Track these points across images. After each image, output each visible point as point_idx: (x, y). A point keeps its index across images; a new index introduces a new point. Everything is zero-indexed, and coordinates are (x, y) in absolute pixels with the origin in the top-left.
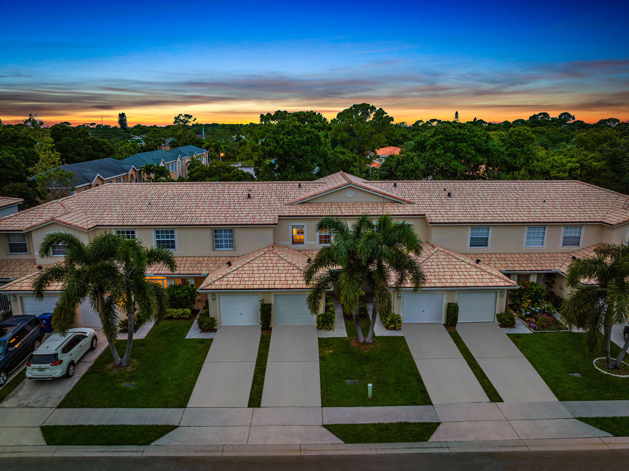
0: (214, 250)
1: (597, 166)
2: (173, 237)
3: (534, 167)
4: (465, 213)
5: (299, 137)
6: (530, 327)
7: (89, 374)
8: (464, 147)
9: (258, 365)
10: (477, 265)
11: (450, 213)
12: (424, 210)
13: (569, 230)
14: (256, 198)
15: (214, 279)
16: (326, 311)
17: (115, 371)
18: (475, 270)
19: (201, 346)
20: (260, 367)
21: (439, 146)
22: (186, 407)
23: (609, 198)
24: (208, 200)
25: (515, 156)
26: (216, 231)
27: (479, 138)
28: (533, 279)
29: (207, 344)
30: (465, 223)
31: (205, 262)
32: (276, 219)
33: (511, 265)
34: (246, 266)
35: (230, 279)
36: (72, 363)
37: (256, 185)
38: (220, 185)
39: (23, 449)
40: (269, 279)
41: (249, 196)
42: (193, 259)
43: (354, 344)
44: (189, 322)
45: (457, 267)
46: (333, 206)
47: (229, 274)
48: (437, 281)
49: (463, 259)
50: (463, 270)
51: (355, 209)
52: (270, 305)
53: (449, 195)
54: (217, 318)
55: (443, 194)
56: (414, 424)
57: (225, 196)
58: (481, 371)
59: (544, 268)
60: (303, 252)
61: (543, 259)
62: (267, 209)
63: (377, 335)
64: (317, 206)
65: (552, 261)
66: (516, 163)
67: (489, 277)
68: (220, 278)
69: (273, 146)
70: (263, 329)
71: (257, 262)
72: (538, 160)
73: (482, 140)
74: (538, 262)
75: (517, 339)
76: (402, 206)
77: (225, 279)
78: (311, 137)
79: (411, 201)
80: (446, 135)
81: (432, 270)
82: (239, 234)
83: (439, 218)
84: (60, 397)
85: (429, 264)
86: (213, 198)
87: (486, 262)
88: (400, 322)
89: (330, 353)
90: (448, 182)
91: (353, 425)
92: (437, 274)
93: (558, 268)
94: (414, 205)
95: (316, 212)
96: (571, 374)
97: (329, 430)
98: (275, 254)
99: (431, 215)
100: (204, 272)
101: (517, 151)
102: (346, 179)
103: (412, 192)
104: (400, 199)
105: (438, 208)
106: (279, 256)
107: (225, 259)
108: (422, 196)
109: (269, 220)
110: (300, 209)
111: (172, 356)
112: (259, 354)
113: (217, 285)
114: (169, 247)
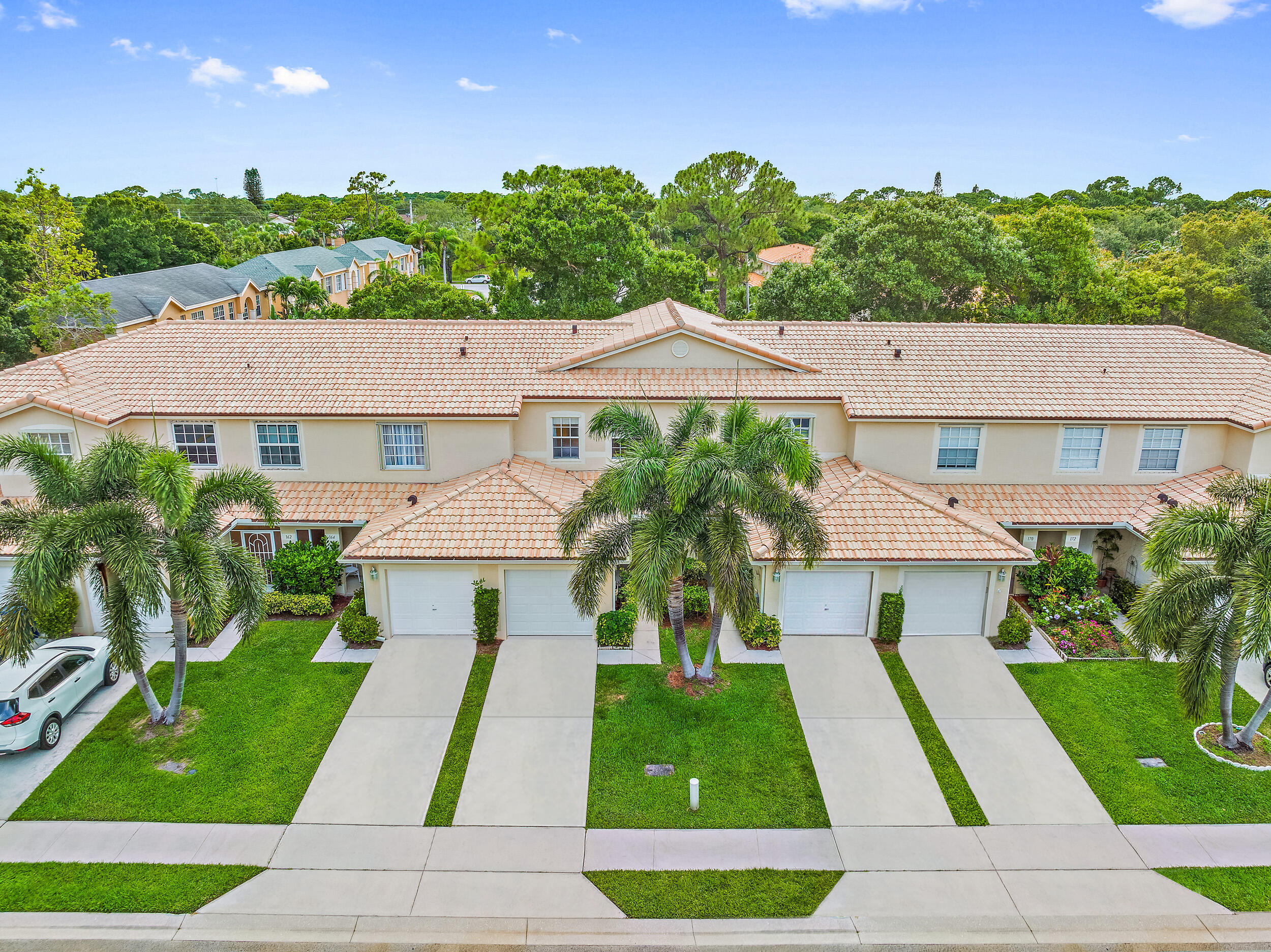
0: (382, 469)
1: (1225, 294)
2: (294, 439)
3: (1087, 294)
4: (931, 395)
5: (581, 223)
6: (1059, 647)
7: (91, 741)
8: (938, 250)
9: (457, 727)
10: (950, 510)
11: (897, 394)
12: (841, 388)
13: (1155, 433)
14: (478, 356)
15: (373, 536)
16: (617, 608)
17: (149, 737)
18: (944, 521)
19: (341, 680)
20: (462, 732)
21: (884, 247)
22: (288, 823)
23: (1247, 366)
24: (375, 360)
25: (1047, 271)
26: (386, 428)
28: (1072, 541)
29: (357, 674)
30: (927, 417)
31: (365, 495)
32: (519, 405)
33: (1024, 511)
34: (447, 505)
35: (410, 535)
36: (55, 717)
37: (482, 327)
38: (404, 327)
40: (494, 535)
41: (463, 352)
42: (337, 487)
43: (672, 681)
45: (906, 514)
46: (643, 376)
47: (409, 523)
48: (859, 545)
49: (920, 497)
50: (918, 521)
51: (690, 382)
52: (496, 592)
53: (898, 354)
54: (382, 619)
55: (885, 352)
56: (786, 873)
57: (411, 351)
59: (1098, 519)
60: (577, 475)
61: (1096, 497)
62: (499, 382)
63: (725, 659)
64: (610, 376)
65: (1116, 504)
66: (1049, 286)
67: (973, 537)
68: (389, 533)
69: (526, 242)
70: (480, 643)
71: (470, 497)
72: (1096, 281)
73: (974, 234)
74: (1084, 504)
75: (1030, 676)
76: (793, 377)
77: (399, 535)
78: (608, 223)
79: (814, 366)
80: (901, 223)
82: (435, 435)
83: (871, 406)
84: (19, 795)
86: (386, 355)
87: (971, 504)
88: (775, 633)
89: (619, 702)
90: (897, 326)
91: (648, 874)
92: (860, 529)
93: (1126, 519)
94: (818, 376)
95: (605, 388)
96: (1142, 761)
97: (596, 884)
98: (513, 479)
99: (855, 400)
100: (360, 517)
101: (1051, 260)
102: (674, 317)
103: (817, 346)
104: (789, 363)
105: (872, 383)
106: (520, 485)
107: (405, 488)
108: (839, 356)
109: (504, 406)
110: (571, 382)
111: (275, 703)
112: (466, 702)
113: (381, 548)
114: (286, 461)
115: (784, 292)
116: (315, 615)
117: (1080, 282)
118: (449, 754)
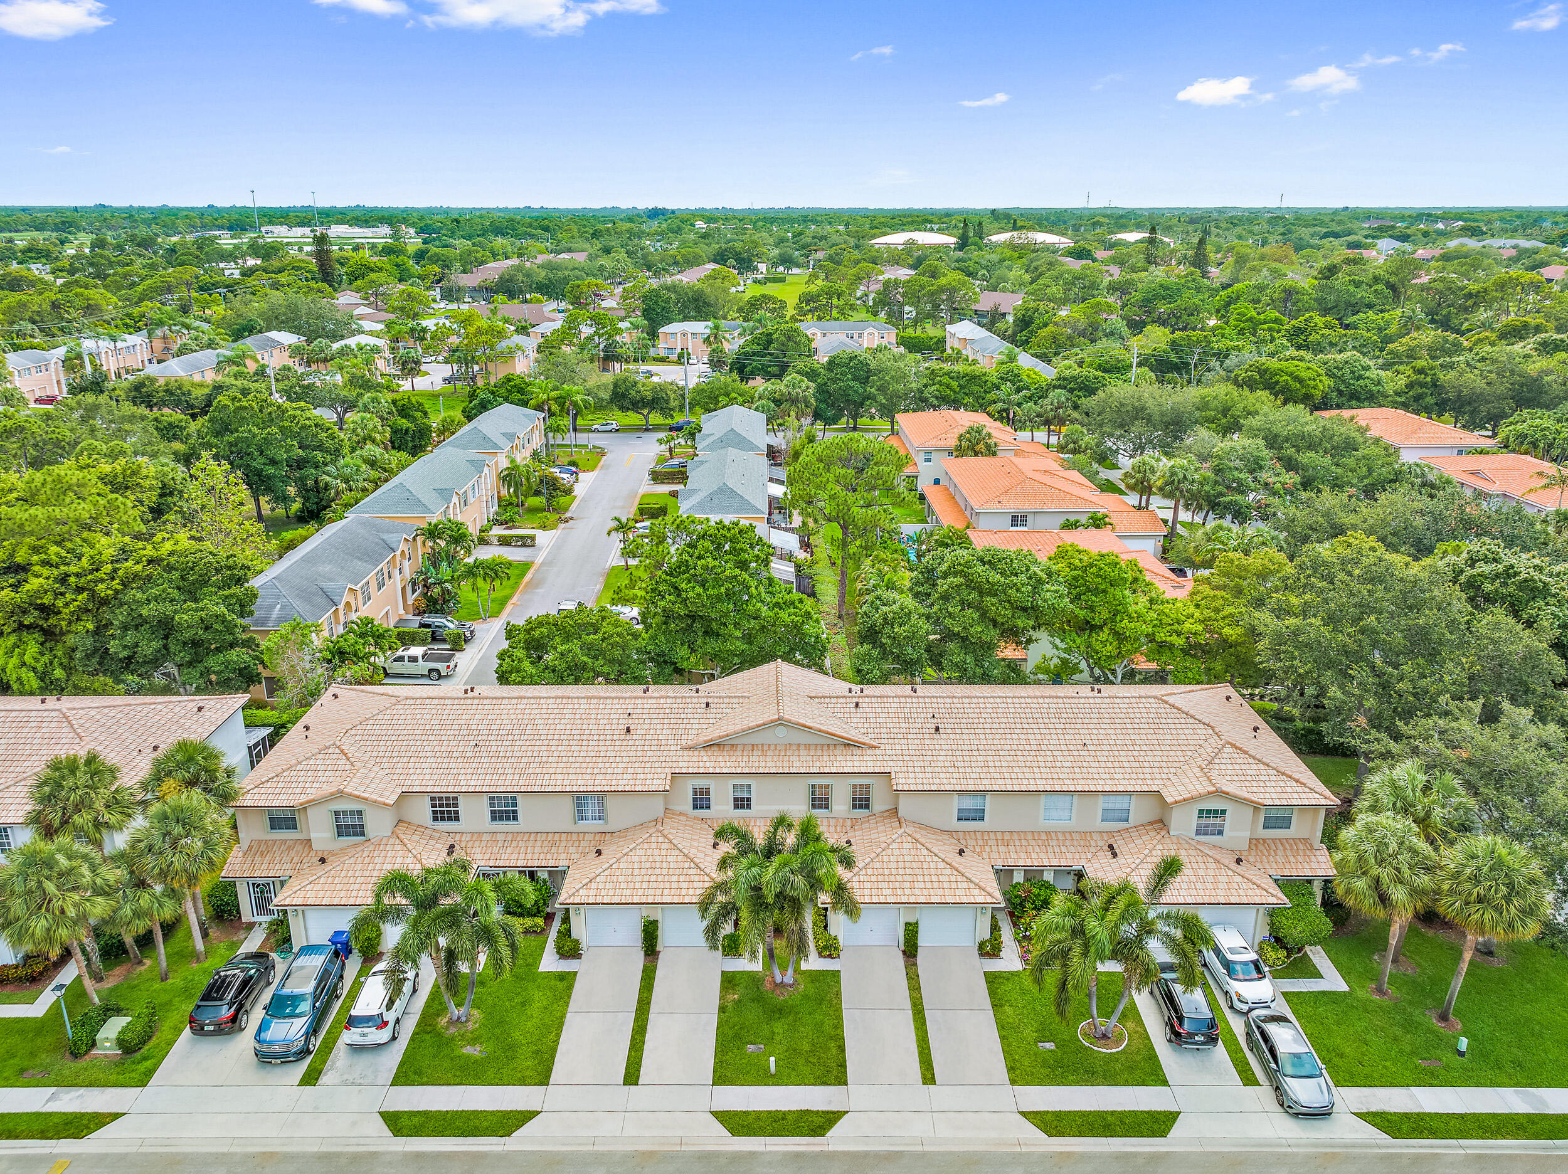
0: (575, 823)
2: (514, 806)
4: (954, 769)
6: (1022, 959)
8: (993, 605)
9: (637, 1019)
10: (957, 860)
11: (930, 769)
12: (891, 763)
14: (638, 733)
15: (577, 887)
17: (452, 1030)
18: (948, 871)
19: (561, 985)
20: (639, 1024)
21: (954, 598)
22: (547, 1084)
24: (565, 738)
26: (579, 799)
27: (1018, 590)
28: (1047, 879)
29: (567, 979)
30: (946, 791)
31: (563, 845)
32: (668, 782)
33: (1013, 855)
34: (623, 860)
35: (601, 886)
36: (398, 1021)
37: (640, 701)
38: (582, 701)
39: (368, 1141)
40: (655, 885)
41: (627, 731)
42: (544, 837)
43: (767, 984)
44: (541, 938)
45: (925, 865)
46: (755, 753)
47: (599, 875)
48: (889, 892)
49: (937, 851)
50: (932, 872)
51: (786, 758)
52: (656, 923)
53: (938, 728)
54: (581, 941)
55: (928, 726)
56: (817, 1112)
57: (591, 727)
58: (926, 1035)
59: (1063, 862)
60: (709, 822)
61: (1068, 843)
62: (655, 759)
64: (732, 753)
65: (1079, 849)
67: (965, 885)
68: (587, 884)
70: (646, 955)
71: (638, 852)
73: (1022, 593)
74: (1057, 849)
75: (996, 982)
76: (859, 752)
77: (594, 885)
79: (876, 743)
81: (887, 872)
82: (611, 803)
83: (909, 781)
84: (390, 1070)
85: (886, 859)
86: (573, 733)
87: (978, 849)
88: (838, 947)
89: (734, 1000)
91: (746, 1112)
92: (892, 878)
93: (1083, 863)
94: (878, 752)
95: (728, 764)
97: (717, 1119)
98: (665, 837)
99: (900, 775)
100: (562, 864)
101: (1093, 602)
103: (880, 720)
104: (857, 742)
105: (915, 758)
106: (670, 842)
107: (591, 839)
109: (658, 782)
110: (705, 759)
111: (523, 1004)
112: (640, 1001)
113: (582, 896)
114: (508, 819)
116: (535, 933)
117: (1118, 618)
118: (633, 1039)
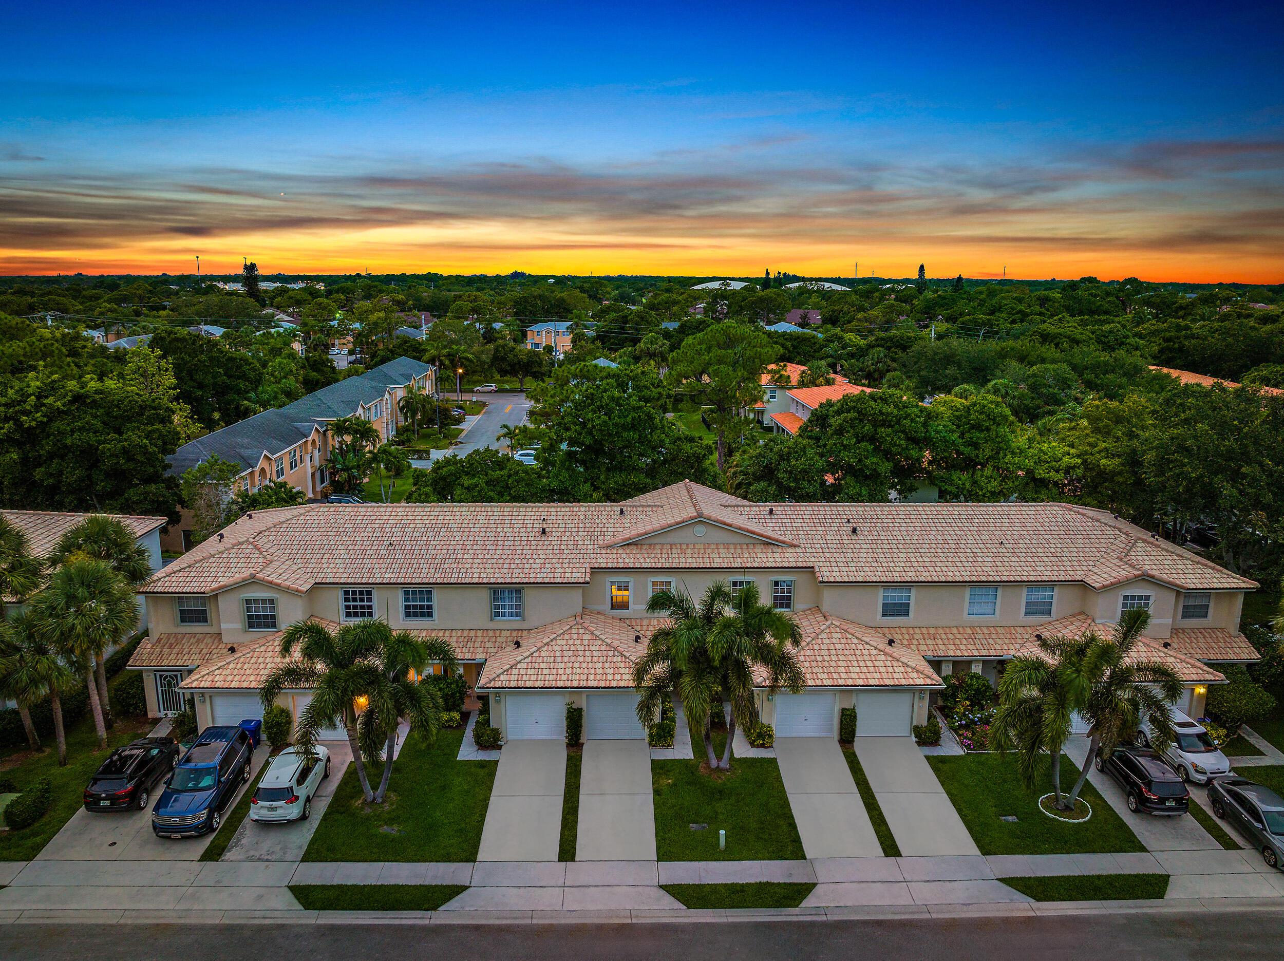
0: (492, 620)
1: (1109, 466)
2: (429, 599)
3: (1007, 463)
4: (876, 564)
5: (619, 417)
6: (962, 744)
7: (330, 814)
8: (888, 435)
9: (566, 800)
10: (889, 649)
11: (852, 564)
12: (813, 559)
13: (1035, 592)
14: (554, 534)
15: (498, 673)
16: (663, 719)
17: (367, 811)
18: (883, 658)
19: (482, 772)
20: (570, 805)
22: (475, 861)
23: (1104, 536)
24: (480, 538)
25: (976, 446)
26: (495, 592)
27: (912, 420)
28: (977, 669)
29: (490, 768)
30: (873, 582)
31: (479, 639)
32: (588, 575)
33: (942, 647)
34: (544, 649)
35: (522, 672)
36: (309, 797)
37: (553, 509)
38: (495, 509)
39: (277, 914)
40: (578, 671)
41: (544, 532)
42: (459, 633)
43: (702, 770)
44: (457, 731)
45: (858, 652)
46: (674, 551)
47: (520, 662)
48: (825, 676)
49: (867, 640)
50: (866, 658)
51: (706, 555)
52: (580, 710)
53: (854, 531)
54: (502, 730)
55: (845, 529)
56: (779, 884)
57: (505, 530)
58: (881, 814)
59: (993, 653)
60: (627, 622)
61: (994, 636)
62: (573, 556)
63: (737, 755)
64: (650, 551)
65: (1007, 641)
66: (977, 456)
67: (902, 669)
68: (507, 670)
69: (576, 430)
70: (569, 745)
71: (559, 642)
72: (1013, 453)
73: (916, 422)
74: (984, 642)
75: (940, 765)
76: (780, 550)
77: (515, 671)
78: (639, 416)
79: (795, 542)
80: (859, 412)
81: (819, 658)
82: (529, 596)
83: (834, 574)
84: (300, 847)
85: (816, 647)
86: (488, 534)
87: (905, 642)
88: (770, 736)
89: (668, 784)
90: (855, 506)
91: (698, 885)
92: (826, 664)
93: (1012, 652)
94: (798, 550)
95: (648, 560)
96: (1004, 817)
97: (668, 891)
98: (586, 629)
99: (824, 569)
100: (480, 657)
101: (978, 438)
102: (695, 506)
103: (796, 525)
104: (777, 540)
105: (836, 555)
106: (592, 634)
107: (508, 633)
108: (812, 533)
109: (579, 575)
110: (624, 556)
111: (444, 788)
112: (568, 785)
113: (503, 681)
114: (422, 615)
115: (771, 464)
116: (450, 727)
117: (1001, 455)
118: (564, 819)
